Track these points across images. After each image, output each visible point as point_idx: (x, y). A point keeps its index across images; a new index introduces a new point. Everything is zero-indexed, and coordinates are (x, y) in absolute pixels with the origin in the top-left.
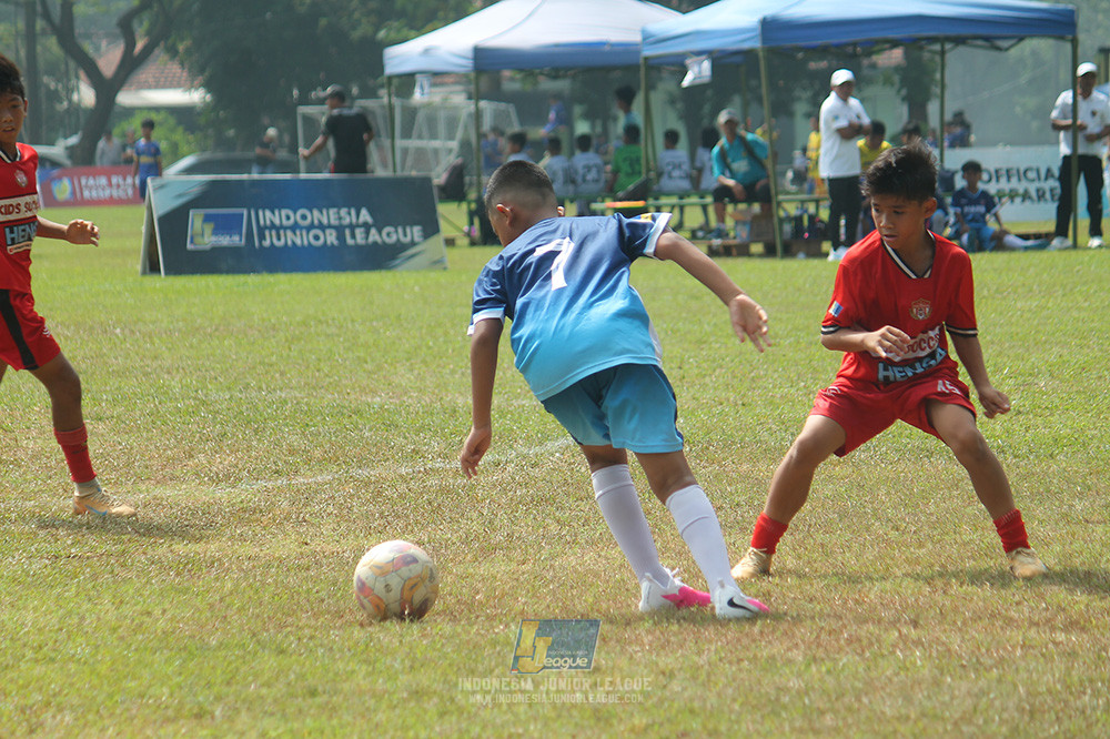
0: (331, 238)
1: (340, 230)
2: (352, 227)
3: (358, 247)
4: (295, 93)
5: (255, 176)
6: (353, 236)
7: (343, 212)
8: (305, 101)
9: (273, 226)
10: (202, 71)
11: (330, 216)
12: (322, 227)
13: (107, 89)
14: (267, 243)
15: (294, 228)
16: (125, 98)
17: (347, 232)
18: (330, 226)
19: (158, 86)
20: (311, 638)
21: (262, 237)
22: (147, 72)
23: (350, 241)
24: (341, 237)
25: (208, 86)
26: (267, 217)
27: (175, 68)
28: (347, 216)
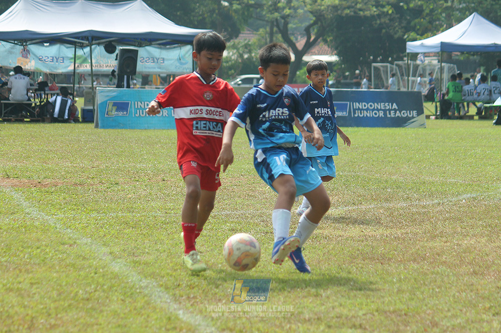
0: (381, 114)
1: (385, 111)
2: (390, 110)
3: (391, 118)
4: (372, 57)
5: (354, 89)
6: (390, 114)
7: (386, 104)
8: (375, 61)
9: (359, 109)
10: (336, 49)
11: (381, 106)
12: (378, 110)
13: (299, 54)
14: (356, 115)
15: (367, 110)
16: (306, 58)
17: (388, 112)
18: (381, 110)
19: (319, 54)
20: (362, 268)
21: (355, 113)
22: (315, 49)
23: (388, 116)
24: (385, 114)
25: (338, 55)
26: (357, 105)
27: (326, 47)
28: (388, 106)
